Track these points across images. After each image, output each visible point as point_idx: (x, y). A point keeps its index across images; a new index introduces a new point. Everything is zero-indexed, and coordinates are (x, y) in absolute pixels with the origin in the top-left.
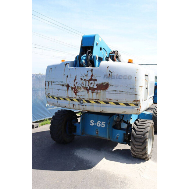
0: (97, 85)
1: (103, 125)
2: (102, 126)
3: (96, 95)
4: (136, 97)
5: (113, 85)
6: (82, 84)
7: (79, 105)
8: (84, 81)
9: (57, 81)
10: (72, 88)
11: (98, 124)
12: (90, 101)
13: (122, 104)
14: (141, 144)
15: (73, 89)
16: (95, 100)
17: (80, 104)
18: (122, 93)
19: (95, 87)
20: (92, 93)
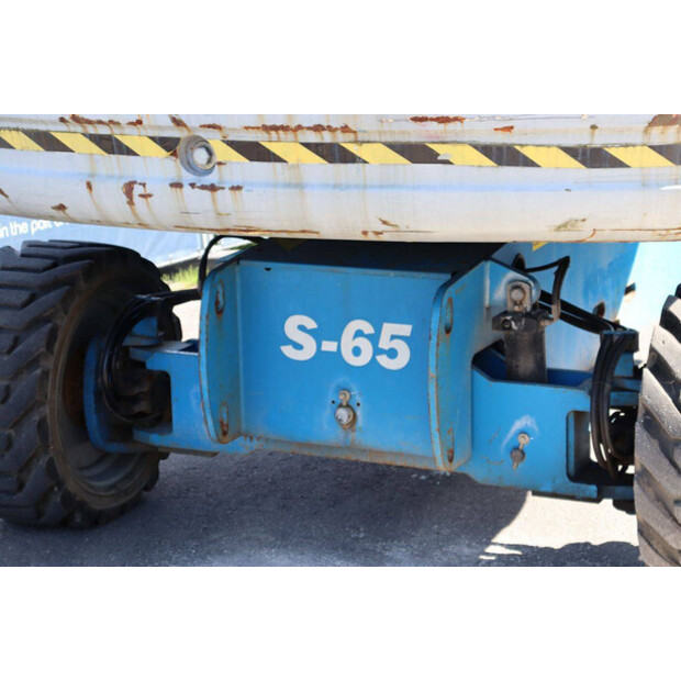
1: (392, 354)
2: (383, 360)
7: (177, 185)
11: (354, 344)
12: (274, 148)
16: (313, 138)
17: (187, 177)
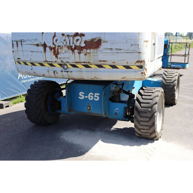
0: (85, 42)
1: (96, 98)
3: (84, 56)
4: (140, 57)
5: (107, 42)
6: (64, 42)
7: (62, 71)
8: (67, 38)
9: (29, 40)
10: (51, 48)
11: (90, 97)
12: (77, 65)
13: (121, 67)
14: (148, 119)
15: (53, 50)
16: (83, 64)
17: (64, 70)
18: (120, 51)
19: (83, 45)
20: (79, 53)
